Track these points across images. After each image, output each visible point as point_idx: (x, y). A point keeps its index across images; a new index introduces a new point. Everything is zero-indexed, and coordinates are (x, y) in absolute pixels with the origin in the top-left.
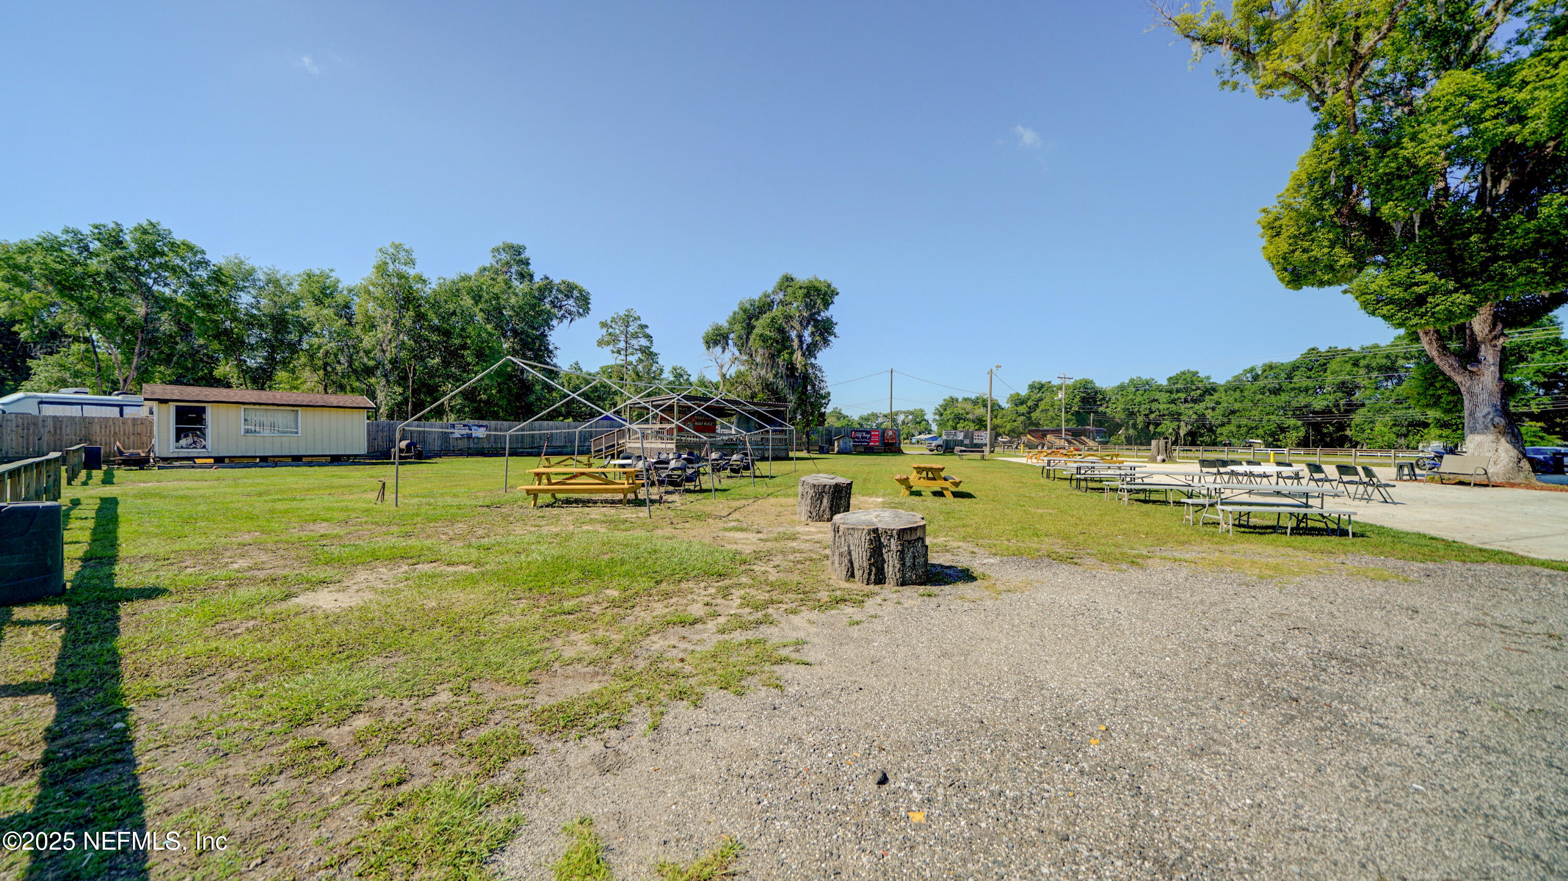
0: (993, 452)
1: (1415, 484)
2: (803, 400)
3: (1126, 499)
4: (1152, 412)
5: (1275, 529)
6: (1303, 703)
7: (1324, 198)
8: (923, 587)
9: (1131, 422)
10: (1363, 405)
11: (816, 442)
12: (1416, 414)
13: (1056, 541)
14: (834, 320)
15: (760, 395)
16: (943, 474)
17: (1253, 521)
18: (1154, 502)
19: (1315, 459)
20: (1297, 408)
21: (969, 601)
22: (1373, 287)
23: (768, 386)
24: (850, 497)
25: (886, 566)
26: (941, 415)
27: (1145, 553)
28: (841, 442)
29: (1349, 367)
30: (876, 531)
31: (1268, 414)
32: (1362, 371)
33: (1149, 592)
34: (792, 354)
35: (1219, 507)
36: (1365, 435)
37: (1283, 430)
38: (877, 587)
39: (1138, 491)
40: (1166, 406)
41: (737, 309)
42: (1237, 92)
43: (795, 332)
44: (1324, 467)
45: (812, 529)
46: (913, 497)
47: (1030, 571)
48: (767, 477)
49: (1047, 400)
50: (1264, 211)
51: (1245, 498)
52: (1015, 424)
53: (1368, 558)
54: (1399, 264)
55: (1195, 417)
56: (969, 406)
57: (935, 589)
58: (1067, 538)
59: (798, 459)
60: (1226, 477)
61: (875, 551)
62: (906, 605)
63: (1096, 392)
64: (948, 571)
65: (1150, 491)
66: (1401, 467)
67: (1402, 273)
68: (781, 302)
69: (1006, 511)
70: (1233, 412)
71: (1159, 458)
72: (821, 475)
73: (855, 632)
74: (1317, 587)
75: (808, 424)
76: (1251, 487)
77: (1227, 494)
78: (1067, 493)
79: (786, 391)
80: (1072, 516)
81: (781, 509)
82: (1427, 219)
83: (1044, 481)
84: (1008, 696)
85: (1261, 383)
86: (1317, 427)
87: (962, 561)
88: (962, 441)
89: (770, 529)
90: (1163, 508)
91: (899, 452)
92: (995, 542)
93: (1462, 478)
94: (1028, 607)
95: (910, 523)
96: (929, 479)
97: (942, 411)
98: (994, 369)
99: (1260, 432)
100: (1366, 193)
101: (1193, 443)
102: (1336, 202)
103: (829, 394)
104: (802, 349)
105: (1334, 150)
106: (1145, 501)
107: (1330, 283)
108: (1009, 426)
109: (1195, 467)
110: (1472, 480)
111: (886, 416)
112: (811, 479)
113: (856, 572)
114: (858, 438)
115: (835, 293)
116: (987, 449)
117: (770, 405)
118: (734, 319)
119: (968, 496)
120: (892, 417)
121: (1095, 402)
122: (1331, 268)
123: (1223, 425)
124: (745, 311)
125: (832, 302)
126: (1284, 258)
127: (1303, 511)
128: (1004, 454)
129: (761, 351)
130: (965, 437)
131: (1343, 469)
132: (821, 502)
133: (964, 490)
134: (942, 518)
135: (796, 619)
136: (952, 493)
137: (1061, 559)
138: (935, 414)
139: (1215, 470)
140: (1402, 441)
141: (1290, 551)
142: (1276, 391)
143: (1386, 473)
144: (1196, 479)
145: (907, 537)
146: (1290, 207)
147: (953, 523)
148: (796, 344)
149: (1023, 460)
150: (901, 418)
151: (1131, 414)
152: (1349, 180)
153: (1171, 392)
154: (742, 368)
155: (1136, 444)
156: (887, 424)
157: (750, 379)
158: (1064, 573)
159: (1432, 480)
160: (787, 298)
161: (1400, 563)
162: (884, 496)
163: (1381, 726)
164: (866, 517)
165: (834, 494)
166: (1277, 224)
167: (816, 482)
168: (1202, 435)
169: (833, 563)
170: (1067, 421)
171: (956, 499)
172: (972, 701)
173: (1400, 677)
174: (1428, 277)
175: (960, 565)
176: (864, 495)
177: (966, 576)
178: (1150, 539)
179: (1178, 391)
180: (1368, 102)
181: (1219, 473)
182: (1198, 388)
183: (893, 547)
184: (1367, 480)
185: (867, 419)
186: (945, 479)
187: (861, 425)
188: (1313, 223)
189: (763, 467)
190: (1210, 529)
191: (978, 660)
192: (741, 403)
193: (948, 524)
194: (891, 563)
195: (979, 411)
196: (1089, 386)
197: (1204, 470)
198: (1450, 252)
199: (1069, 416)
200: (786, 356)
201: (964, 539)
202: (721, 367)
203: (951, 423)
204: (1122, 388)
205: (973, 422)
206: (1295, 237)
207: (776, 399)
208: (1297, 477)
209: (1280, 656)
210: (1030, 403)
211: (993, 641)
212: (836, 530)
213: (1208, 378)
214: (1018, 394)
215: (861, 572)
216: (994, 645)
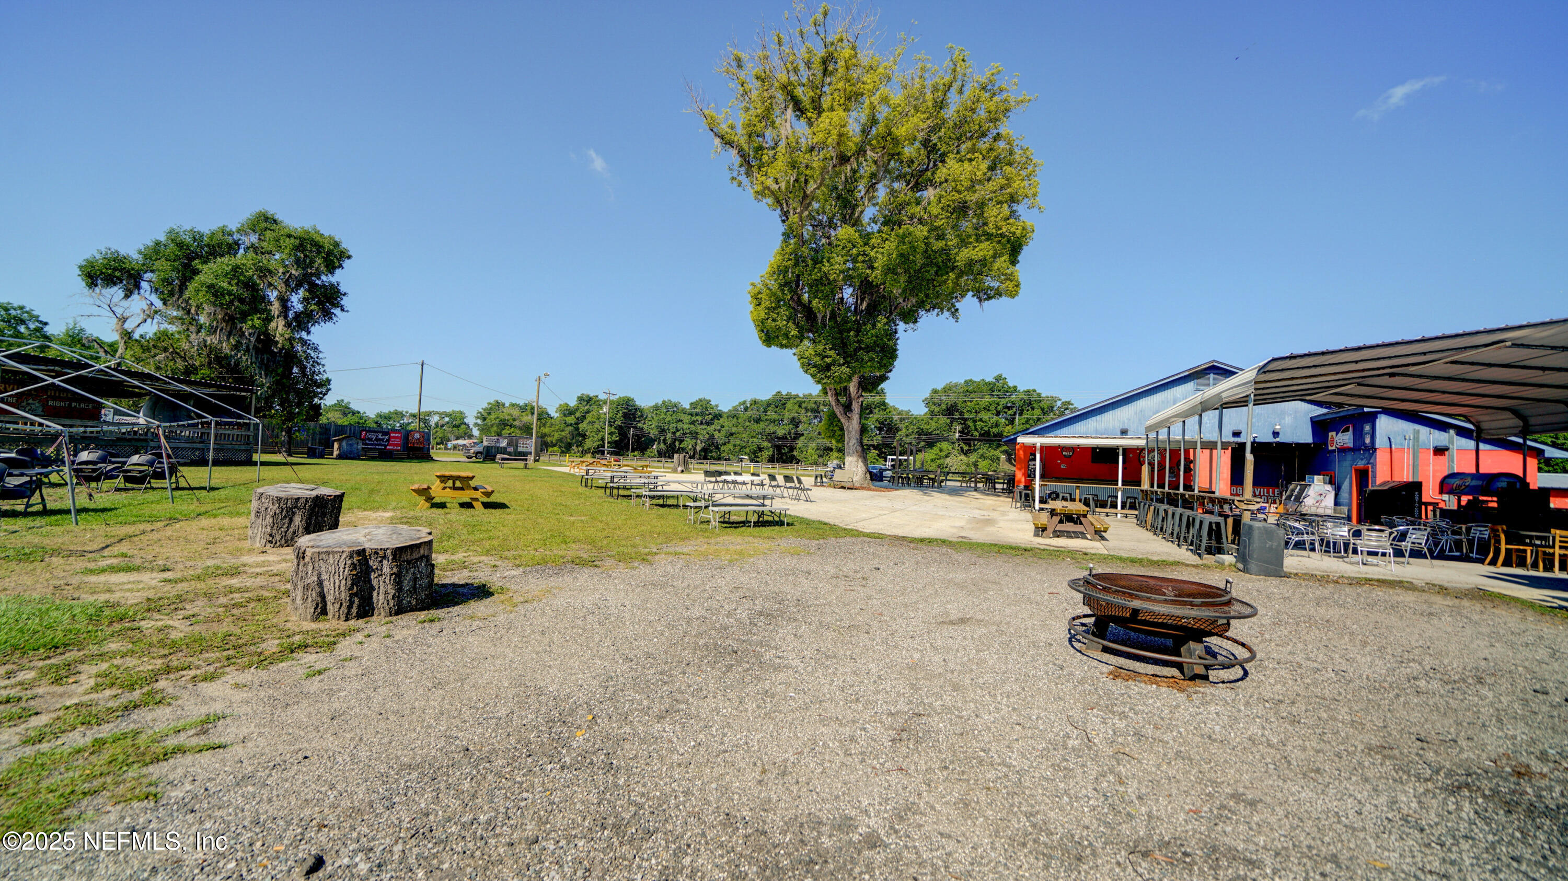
0: (538, 461)
1: (822, 488)
2: (283, 385)
3: (647, 504)
4: (678, 431)
5: (745, 523)
6: (739, 653)
7: (785, 285)
8: (426, 612)
9: (662, 438)
10: (803, 434)
11: (303, 443)
12: (827, 442)
13: (583, 546)
14: (342, 289)
15: (205, 371)
16: (473, 483)
17: (734, 518)
18: (669, 506)
19: (771, 471)
20: (769, 434)
21: (480, 619)
22: (807, 354)
23: (218, 359)
24: (339, 513)
25: (375, 594)
26: (484, 419)
27: (655, 550)
28: (344, 443)
29: (796, 407)
30: (361, 553)
31: (752, 437)
32: (803, 411)
33: (651, 584)
34: (269, 319)
35: (711, 508)
36: (803, 456)
37: (761, 449)
38: (360, 621)
39: (659, 497)
40: (688, 426)
41: (162, 238)
42: (741, 189)
43: (275, 293)
44: (777, 476)
45: (271, 558)
46: (434, 510)
47: (552, 579)
48: (204, 488)
49: (594, 413)
50: (752, 284)
51: (730, 500)
52: (563, 434)
53: (792, 540)
54: (820, 342)
55: (707, 436)
56: (516, 413)
57: (441, 613)
58: (593, 543)
59: (263, 464)
60: (721, 484)
61: (360, 578)
62: (396, 638)
63: (636, 410)
64: (461, 590)
65: (668, 497)
66: (816, 477)
67: (821, 347)
68: (253, 247)
69: (540, 520)
70: (732, 434)
71: (680, 469)
72: (293, 485)
73: (314, 685)
74: (761, 564)
75: (291, 417)
76: (735, 491)
77: (717, 497)
78: (600, 501)
79: (254, 370)
80: (601, 522)
81: (218, 533)
82: (833, 316)
83: (582, 489)
84: (503, 712)
85: (749, 413)
86: (779, 448)
87: (480, 577)
88: (505, 449)
89: (189, 564)
90: (675, 511)
91: (427, 458)
92: (521, 553)
93: (843, 484)
94: (543, 614)
95: (411, 540)
96: (454, 488)
97: (485, 415)
98: (543, 377)
99: (747, 450)
100: (807, 289)
101: (705, 458)
102: (791, 291)
103: (328, 381)
104: (286, 317)
105: (791, 254)
106: (663, 506)
107: (786, 347)
108: (557, 436)
109: (700, 477)
110: (847, 485)
111: (414, 416)
112: (274, 491)
113: (329, 607)
114: (370, 440)
115: (344, 255)
116: (531, 458)
117: (219, 387)
118: (157, 252)
119: (502, 506)
120: (422, 417)
121: (635, 418)
122: (786, 336)
123: (725, 444)
124: (180, 245)
125: (341, 266)
126: (762, 323)
127: (761, 509)
128: (549, 463)
129: (208, 308)
130: (509, 444)
131: (788, 478)
132: (291, 520)
133: (498, 501)
134: (465, 531)
135: (207, 688)
136: (483, 503)
137: (583, 563)
138: (477, 418)
139: (713, 479)
140: (821, 460)
141: (751, 539)
142: (757, 421)
143: (808, 481)
144: (699, 487)
145: (407, 556)
146: (766, 286)
147: (478, 536)
148: (276, 308)
149: (566, 470)
150: (435, 419)
151: (663, 431)
152: (798, 276)
153: (692, 415)
154: (172, 329)
155: (665, 457)
156: (414, 426)
157: (185, 345)
158: (584, 576)
159: (830, 486)
160: (264, 244)
161: (807, 542)
162: (394, 509)
163: (780, 657)
164: (350, 537)
165: (312, 509)
166: (759, 296)
167: (282, 495)
168: (711, 452)
169: (294, 601)
170: (611, 434)
171: (486, 511)
172: (459, 730)
173: (795, 620)
174: (832, 353)
175: (476, 582)
176: (365, 510)
177: (482, 592)
178: (661, 538)
179: (697, 415)
180: (810, 228)
181: (717, 482)
182: (710, 414)
183: (386, 569)
184: (798, 486)
185: (388, 417)
186: (476, 489)
187: (379, 425)
188: (779, 302)
189: (192, 475)
190: (705, 526)
191: (477, 682)
192: (158, 379)
193: (470, 537)
194: (382, 590)
195: (526, 418)
196: (631, 403)
197: (708, 479)
198: (842, 339)
199: (613, 430)
200: (257, 322)
201: (488, 553)
202: (124, 320)
203: (495, 428)
204: (656, 408)
205: (520, 428)
206: (769, 309)
207: (234, 379)
208: (762, 484)
209: (731, 620)
210: (578, 415)
211: (498, 658)
212: (301, 556)
213: (717, 406)
214: (567, 405)
215: (337, 606)
216: (498, 662)
